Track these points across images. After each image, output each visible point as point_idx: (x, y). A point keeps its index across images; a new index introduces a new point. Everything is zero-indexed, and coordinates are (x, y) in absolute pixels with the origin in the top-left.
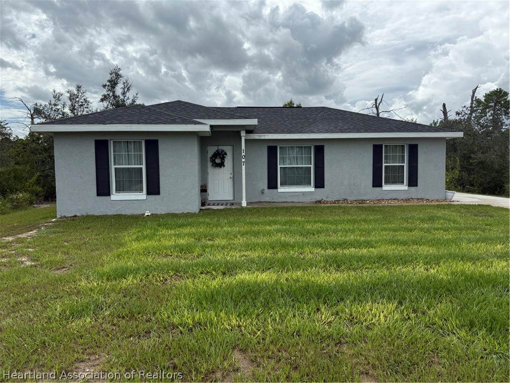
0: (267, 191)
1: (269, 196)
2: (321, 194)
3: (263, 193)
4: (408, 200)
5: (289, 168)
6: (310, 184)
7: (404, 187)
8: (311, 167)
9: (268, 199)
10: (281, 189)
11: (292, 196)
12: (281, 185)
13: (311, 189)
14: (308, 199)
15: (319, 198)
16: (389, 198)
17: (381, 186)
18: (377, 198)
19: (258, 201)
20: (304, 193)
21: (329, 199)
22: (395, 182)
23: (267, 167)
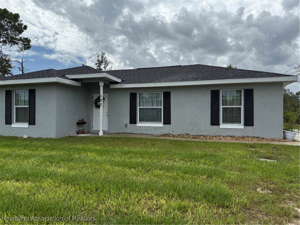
0: (129, 125)
1: (131, 128)
2: (168, 129)
3: (126, 126)
4: (243, 138)
5: (145, 108)
6: (161, 121)
7: (241, 126)
8: (161, 108)
9: (129, 131)
10: (139, 124)
11: (147, 130)
12: (140, 121)
13: (161, 125)
14: (158, 133)
15: (166, 132)
16: (225, 136)
17: (218, 124)
18: (215, 135)
19: (123, 132)
20: (155, 128)
21: (174, 134)
22: (232, 122)
23: (129, 108)
